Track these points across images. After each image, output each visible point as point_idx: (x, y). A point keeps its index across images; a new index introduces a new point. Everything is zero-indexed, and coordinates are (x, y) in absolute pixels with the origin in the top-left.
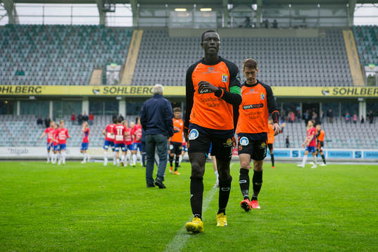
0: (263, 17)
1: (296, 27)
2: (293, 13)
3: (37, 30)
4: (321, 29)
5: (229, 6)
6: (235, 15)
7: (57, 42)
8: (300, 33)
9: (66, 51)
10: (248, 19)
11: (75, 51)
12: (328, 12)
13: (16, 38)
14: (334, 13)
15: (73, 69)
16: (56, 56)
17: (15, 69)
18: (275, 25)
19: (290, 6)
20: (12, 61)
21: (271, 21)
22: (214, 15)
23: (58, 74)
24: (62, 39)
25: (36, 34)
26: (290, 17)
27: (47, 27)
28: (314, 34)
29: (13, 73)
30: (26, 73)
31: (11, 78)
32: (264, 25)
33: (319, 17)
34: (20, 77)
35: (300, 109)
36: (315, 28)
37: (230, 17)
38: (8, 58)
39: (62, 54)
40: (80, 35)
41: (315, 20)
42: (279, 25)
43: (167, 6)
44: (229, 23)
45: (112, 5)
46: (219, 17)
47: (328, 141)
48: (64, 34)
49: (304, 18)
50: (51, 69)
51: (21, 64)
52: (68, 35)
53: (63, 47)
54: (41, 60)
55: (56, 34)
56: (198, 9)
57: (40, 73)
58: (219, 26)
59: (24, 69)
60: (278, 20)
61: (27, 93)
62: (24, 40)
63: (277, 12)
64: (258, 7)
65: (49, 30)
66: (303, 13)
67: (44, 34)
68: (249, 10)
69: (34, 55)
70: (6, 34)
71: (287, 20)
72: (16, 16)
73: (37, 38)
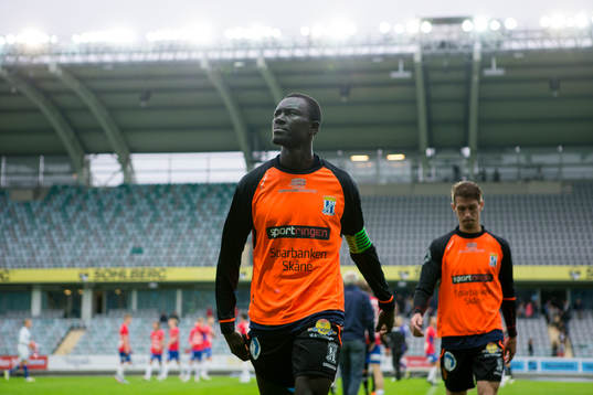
0: (479, 166)
1: (527, 180)
2: (523, 159)
3: (161, 190)
4: (565, 182)
5: (430, 152)
6: (439, 163)
7: (188, 207)
8: (534, 188)
9: (200, 219)
10: (457, 170)
11: (212, 219)
12: (573, 158)
13: (132, 203)
14: (583, 158)
15: (210, 244)
16: (186, 225)
17: (131, 245)
18: (496, 178)
19: (518, 149)
20: (127, 234)
21: (490, 171)
22: (408, 164)
23: (189, 250)
24: (195, 201)
25: (159, 196)
26: (518, 165)
27: (175, 186)
28: (555, 189)
29: (128, 251)
30: (146, 251)
31: (124, 257)
32: (480, 177)
33: (560, 165)
34: (136, 257)
35: (537, 298)
36: (556, 180)
37: (430, 167)
38: (122, 230)
39: (195, 224)
40: (220, 196)
41: (555, 170)
42: (502, 178)
43: (340, 153)
44: (429, 175)
45: (264, 153)
46: (415, 168)
47: (581, 347)
48: (198, 195)
49: (539, 167)
50: (179, 244)
51: (139, 238)
52: (203, 196)
53: (197, 213)
54: (166, 231)
55: (187, 196)
56: (385, 156)
57: (165, 251)
58: (415, 180)
59: (143, 244)
60: (501, 171)
61: (147, 278)
62: (143, 205)
63: (499, 159)
64: (472, 152)
65: (178, 190)
66: (537, 159)
67: (170, 195)
68: (457, 156)
69: (156, 225)
70: (120, 197)
71: (514, 171)
72: (133, 172)
73: (161, 201)
